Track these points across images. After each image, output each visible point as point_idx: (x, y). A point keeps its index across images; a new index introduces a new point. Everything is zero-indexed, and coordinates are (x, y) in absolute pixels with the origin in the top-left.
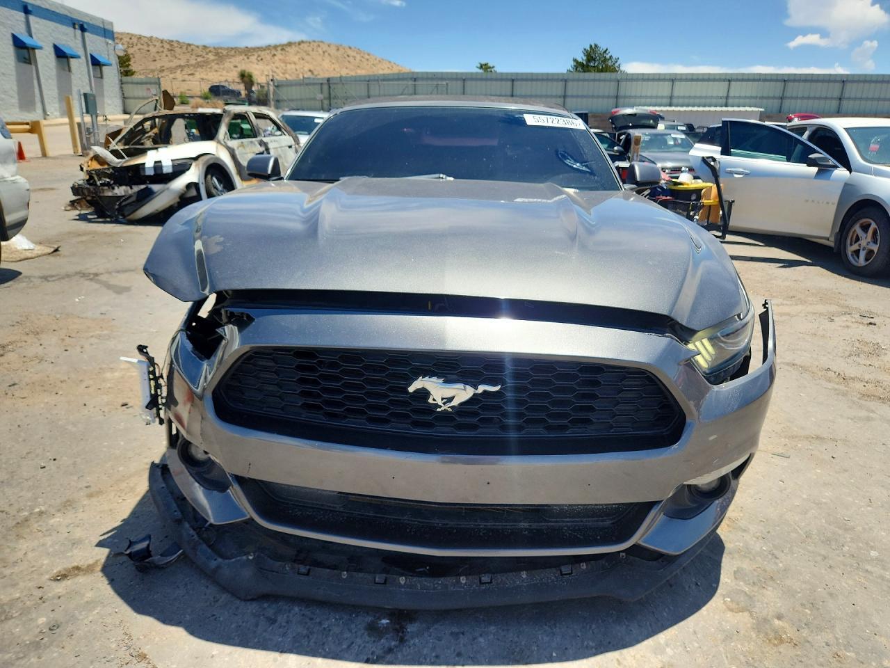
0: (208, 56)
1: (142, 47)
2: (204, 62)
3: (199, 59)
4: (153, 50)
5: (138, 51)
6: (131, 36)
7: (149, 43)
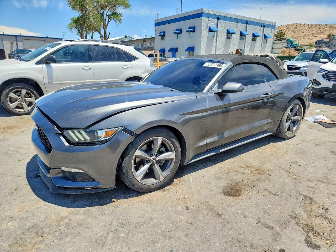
0: (326, 28)
1: (300, 28)
2: (324, 31)
3: (322, 30)
4: (304, 28)
5: (298, 30)
6: (297, 24)
7: (303, 26)
